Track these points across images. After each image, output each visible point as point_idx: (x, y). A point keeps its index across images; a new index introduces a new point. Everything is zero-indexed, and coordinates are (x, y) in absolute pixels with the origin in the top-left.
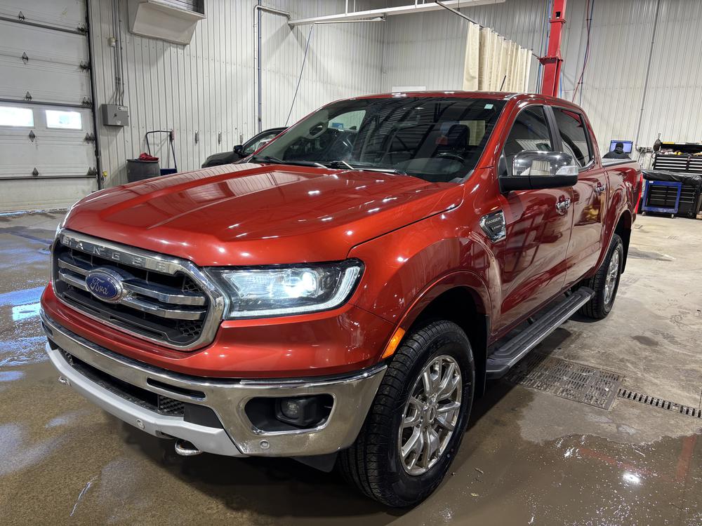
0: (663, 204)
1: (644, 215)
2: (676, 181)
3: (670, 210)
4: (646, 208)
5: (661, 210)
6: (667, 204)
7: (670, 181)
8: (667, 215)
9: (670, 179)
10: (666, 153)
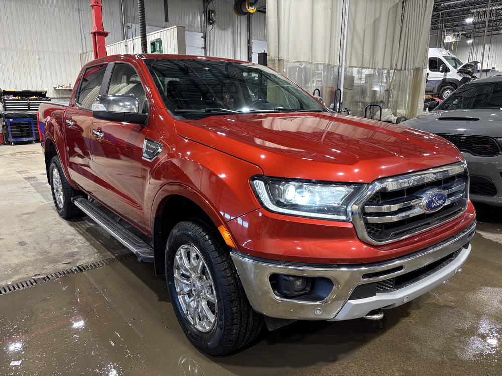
0: (20, 135)
1: (13, 145)
2: (28, 118)
3: (30, 139)
4: (13, 140)
5: (24, 140)
6: (23, 135)
7: (23, 118)
8: (29, 143)
9: (24, 117)
10: (10, 98)
